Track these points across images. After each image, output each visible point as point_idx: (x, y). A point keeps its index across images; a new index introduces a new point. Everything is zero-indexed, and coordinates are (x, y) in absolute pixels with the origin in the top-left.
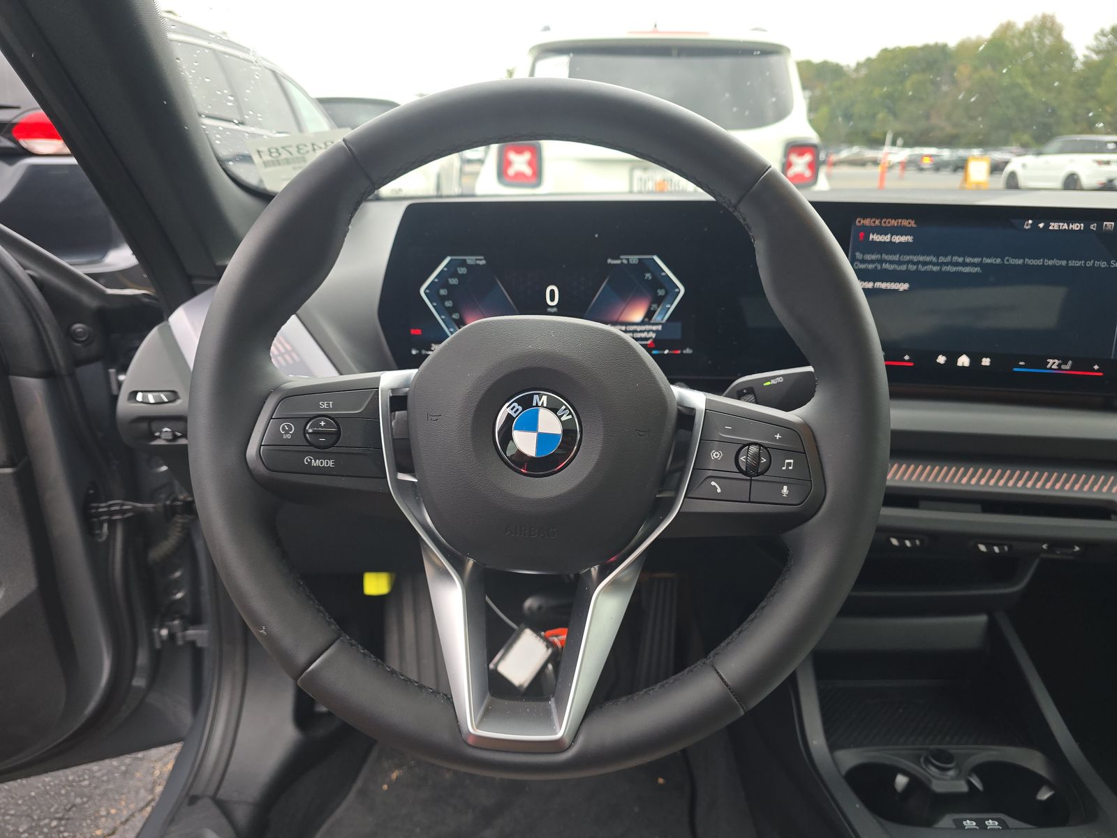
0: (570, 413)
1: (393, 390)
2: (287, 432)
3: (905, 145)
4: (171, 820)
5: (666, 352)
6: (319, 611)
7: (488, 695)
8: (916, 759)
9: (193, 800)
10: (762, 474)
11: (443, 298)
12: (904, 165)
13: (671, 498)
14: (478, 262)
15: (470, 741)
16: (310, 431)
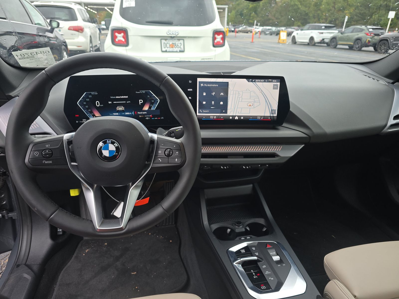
0: (118, 144)
1: (68, 140)
2: (37, 155)
3: (261, 26)
4: (11, 272)
5: (156, 118)
6: (52, 202)
7: (103, 219)
8: (232, 225)
9: (18, 266)
10: (171, 156)
11: (85, 105)
12: (261, 33)
13: (149, 164)
14: (95, 94)
15: (98, 231)
16: (44, 154)
